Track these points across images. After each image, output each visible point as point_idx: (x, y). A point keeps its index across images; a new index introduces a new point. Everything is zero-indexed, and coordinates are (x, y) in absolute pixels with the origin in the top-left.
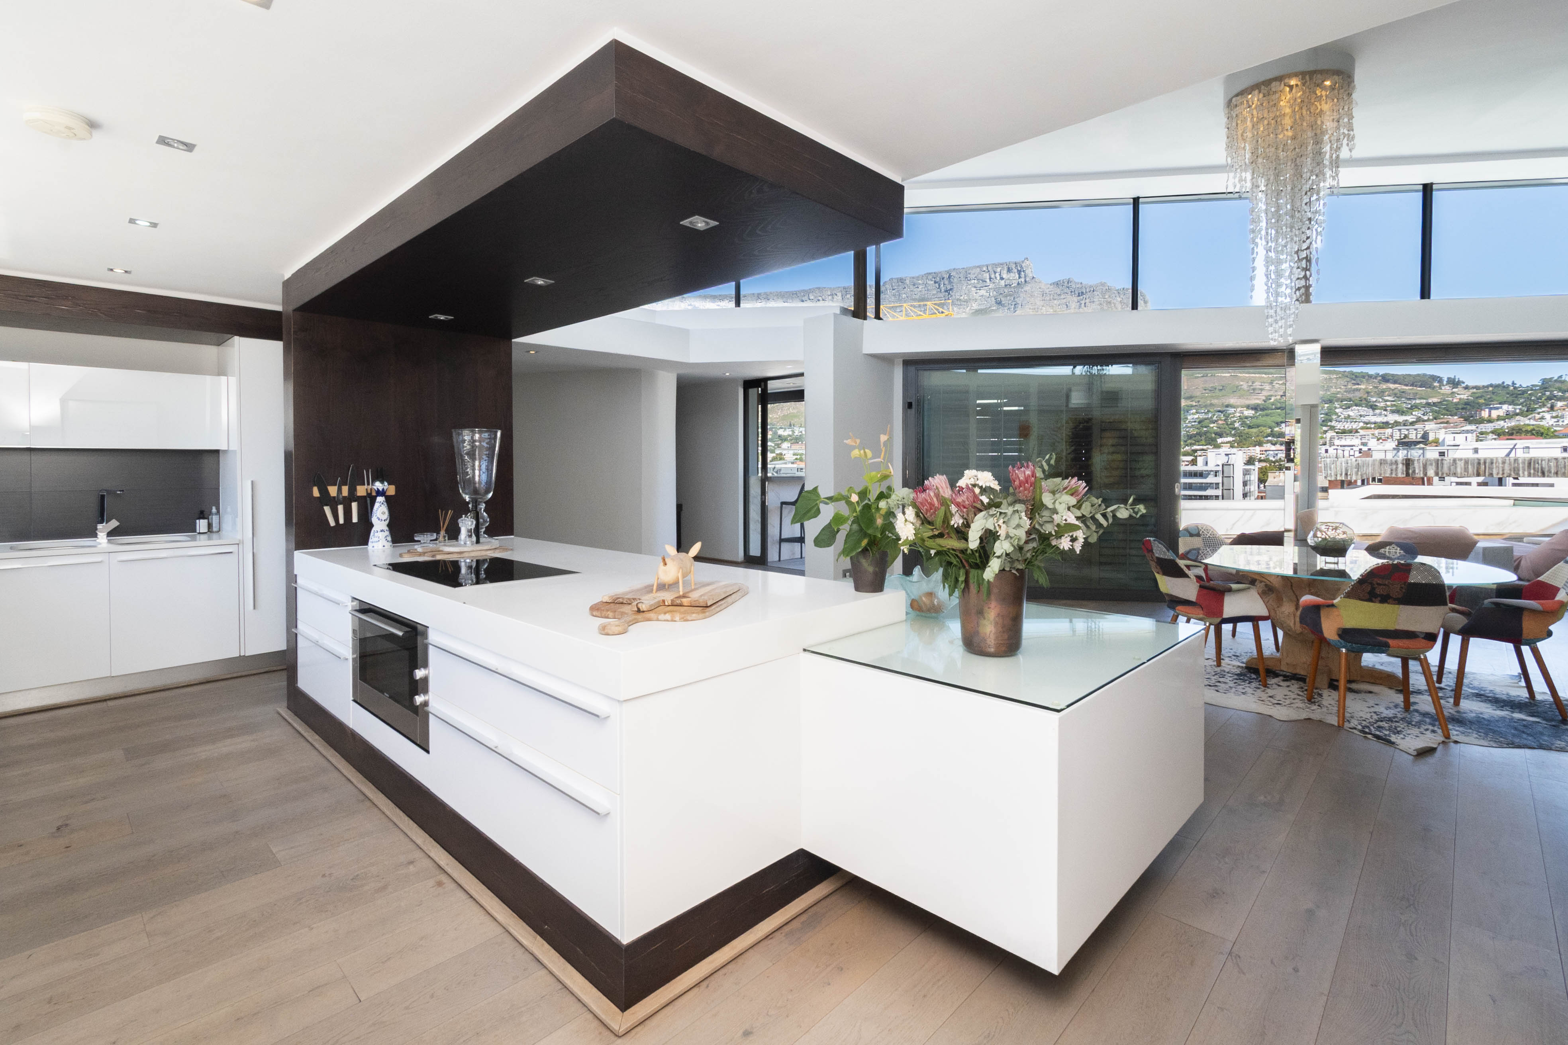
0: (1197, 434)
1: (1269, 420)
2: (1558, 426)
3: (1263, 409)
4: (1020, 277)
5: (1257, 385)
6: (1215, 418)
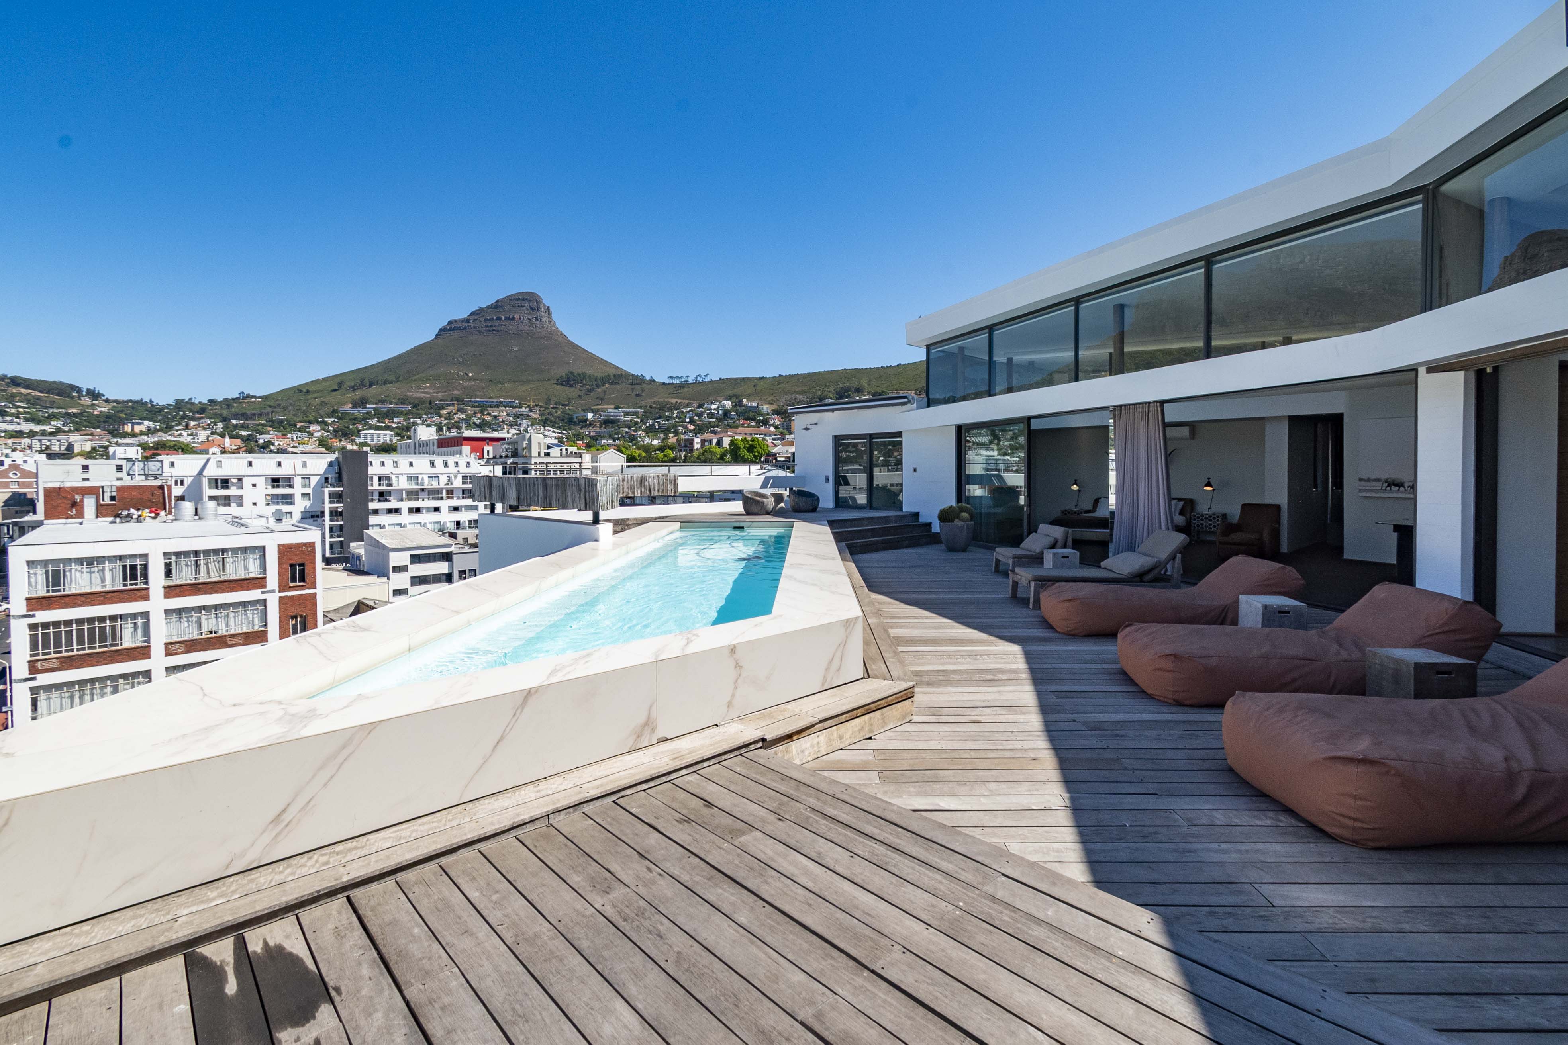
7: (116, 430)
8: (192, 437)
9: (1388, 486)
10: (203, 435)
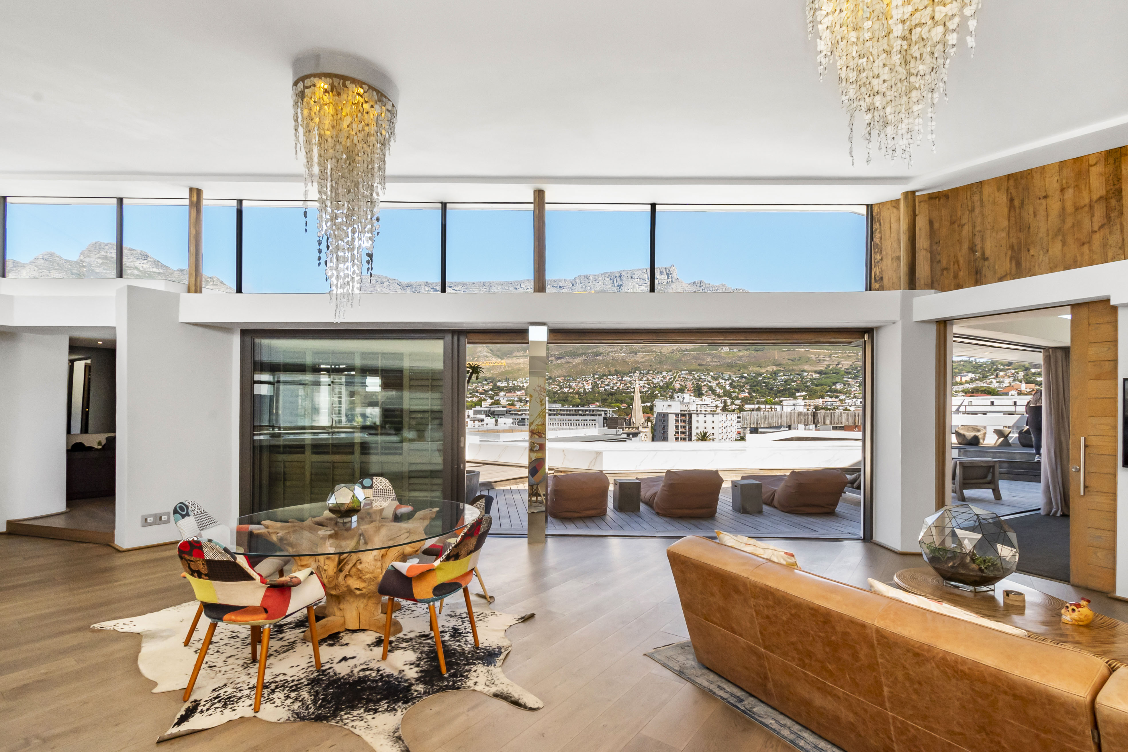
0: (784, 390)
1: (828, 381)
2: (1000, 388)
3: (825, 374)
4: (668, 278)
5: (821, 357)
6: (795, 379)
8: (999, 384)
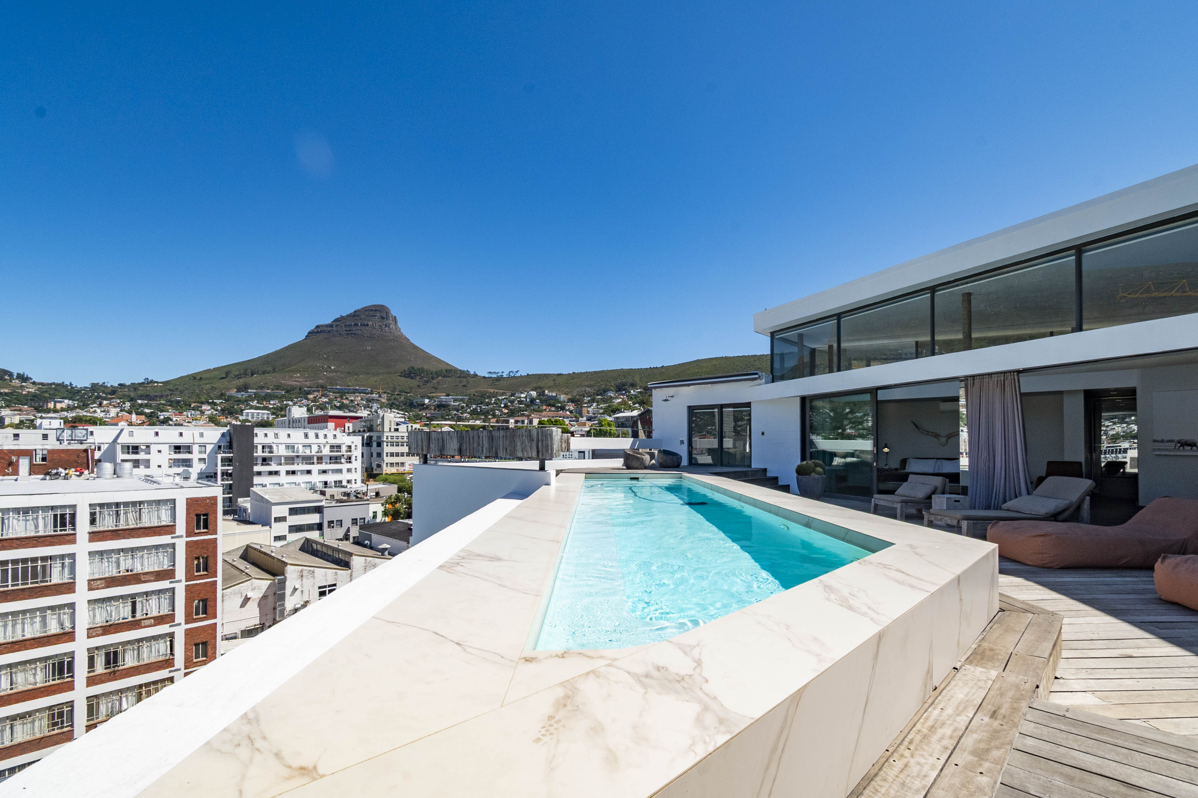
7: (41, 407)
8: (104, 413)
9: (1182, 445)
10: (113, 412)
